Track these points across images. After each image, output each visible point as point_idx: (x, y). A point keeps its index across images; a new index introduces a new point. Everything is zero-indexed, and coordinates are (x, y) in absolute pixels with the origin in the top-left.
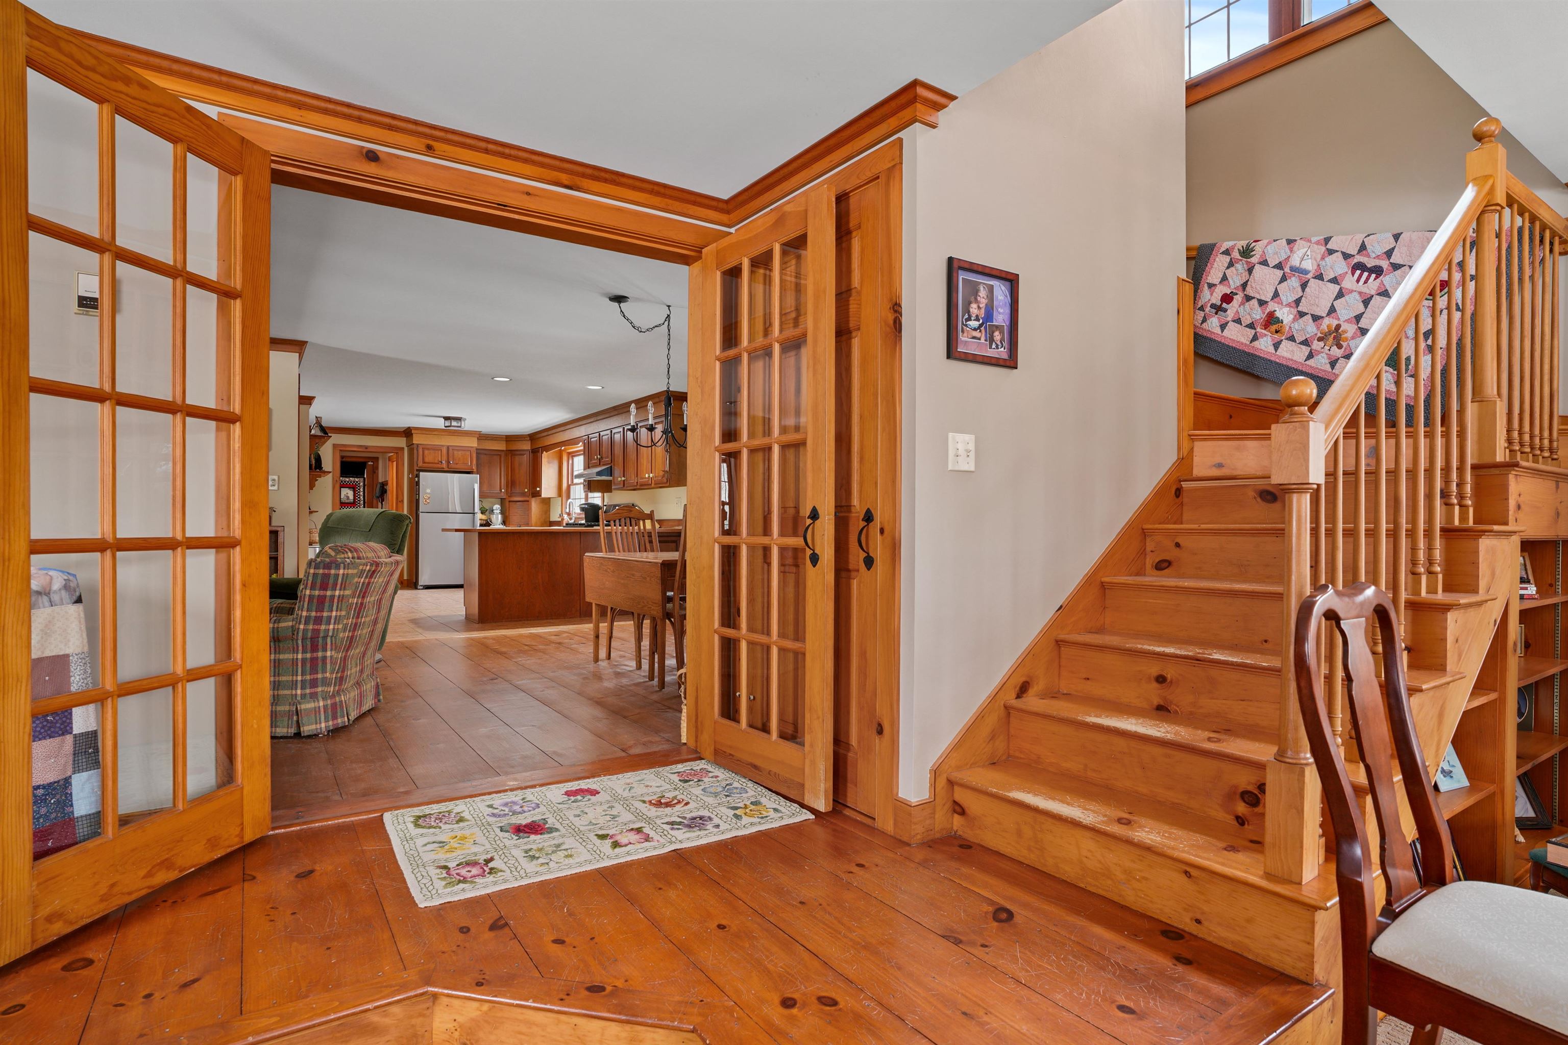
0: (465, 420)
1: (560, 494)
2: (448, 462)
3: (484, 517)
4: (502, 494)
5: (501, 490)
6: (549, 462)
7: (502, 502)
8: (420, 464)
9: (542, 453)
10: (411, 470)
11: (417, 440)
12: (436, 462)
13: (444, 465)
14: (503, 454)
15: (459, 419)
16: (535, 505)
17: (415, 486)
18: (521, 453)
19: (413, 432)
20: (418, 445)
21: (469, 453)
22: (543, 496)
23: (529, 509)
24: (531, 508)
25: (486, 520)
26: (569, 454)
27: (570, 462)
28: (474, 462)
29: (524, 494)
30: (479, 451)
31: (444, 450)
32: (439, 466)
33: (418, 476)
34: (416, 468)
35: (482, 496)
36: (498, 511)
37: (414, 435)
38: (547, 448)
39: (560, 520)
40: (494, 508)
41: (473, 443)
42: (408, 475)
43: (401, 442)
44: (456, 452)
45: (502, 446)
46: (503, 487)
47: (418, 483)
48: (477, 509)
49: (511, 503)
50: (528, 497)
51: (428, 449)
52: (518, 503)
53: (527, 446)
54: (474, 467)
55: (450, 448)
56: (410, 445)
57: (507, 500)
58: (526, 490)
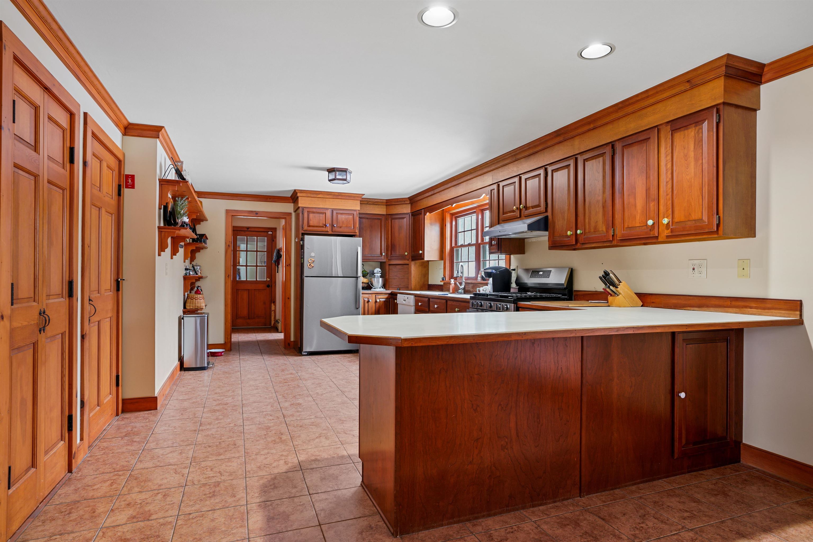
0: (350, 173)
1: (442, 257)
2: (333, 226)
3: (365, 280)
4: (383, 257)
5: (381, 254)
6: (431, 224)
7: (382, 265)
8: (306, 228)
9: (425, 214)
10: (297, 236)
11: (302, 203)
12: (321, 225)
13: (329, 229)
14: (383, 218)
15: (344, 171)
16: (414, 268)
17: (301, 248)
18: (401, 216)
19: (299, 195)
20: (303, 208)
21: (351, 217)
22: (426, 259)
23: (409, 273)
24: (411, 272)
25: (368, 283)
26: (452, 215)
27: (454, 223)
28: (358, 225)
29: (403, 257)
30: (361, 216)
31: (329, 213)
32: (323, 229)
33: (303, 240)
34: (301, 231)
35: (365, 260)
36: (379, 275)
37: (300, 198)
38: (431, 209)
39: (442, 283)
40: (375, 271)
41: (356, 206)
42: (295, 239)
43: (288, 208)
44: (339, 216)
45: (381, 210)
46: (383, 251)
47: (302, 247)
48: (360, 274)
49: (391, 267)
50: (408, 260)
51: (313, 212)
52: (398, 267)
53: (407, 209)
54: (357, 231)
55: (335, 212)
56: (296, 210)
57: (387, 264)
58: (406, 254)
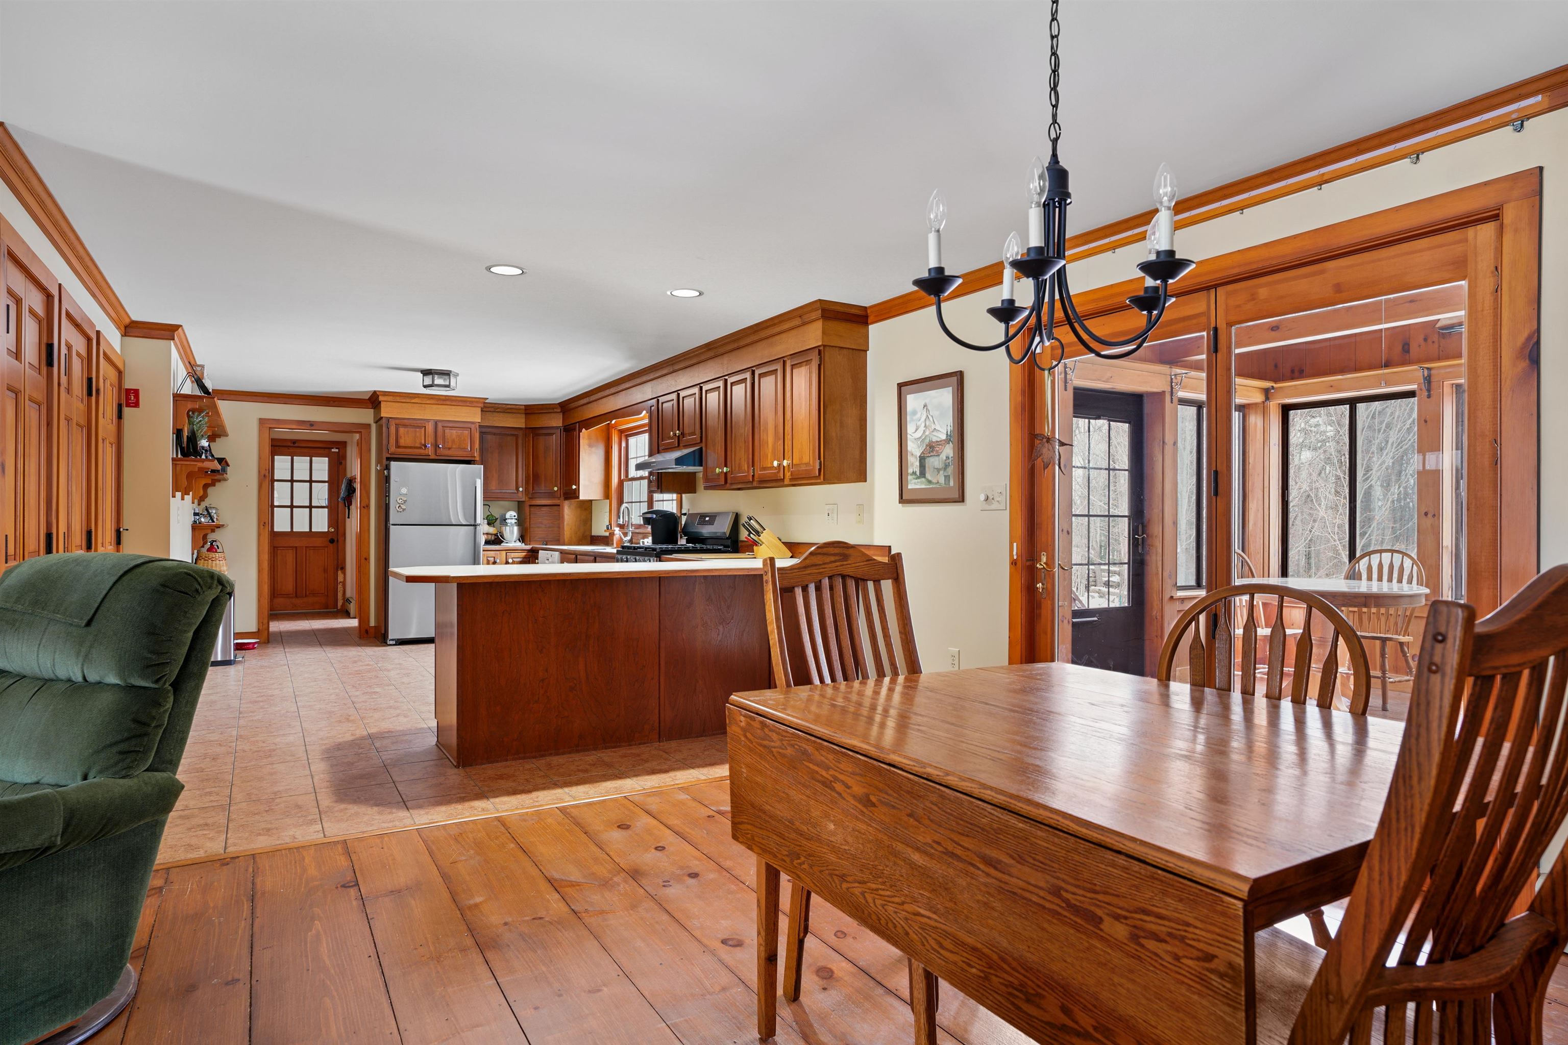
0: (456, 375)
1: (607, 495)
2: (436, 446)
3: (492, 530)
4: (520, 495)
5: (517, 489)
6: (590, 446)
7: (520, 507)
8: (393, 449)
9: (580, 431)
10: (379, 461)
11: (387, 411)
12: (418, 445)
13: (430, 451)
14: (520, 433)
15: (446, 374)
16: (568, 512)
17: (385, 481)
18: (546, 432)
19: (381, 398)
20: (388, 419)
21: (466, 432)
22: (582, 497)
23: (560, 517)
24: (563, 517)
25: (496, 535)
26: (621, 432)
27: (624, 445)
28: (477, 446)
29: (552, 495)
30: (484, 430)
31: (430, 428)
32: (422, 451)
33: (388, 468)
34: (385, 455)
35: (488, 497)
36: (514, 521)
37: (383, 404)
38: (588, 423)
39: (607, 534)
40: (508, 516)
41: (474, 416)
42: (377, 466)
43: (365, 416)
44: (447, 431)
45: (518, 422)
46: (520, 483)
47: (387, 479)
48: (479, 520)
49: (533, 509)
50: (559, 498)
51: (405, 426)
52: (544, 509)
53: (557, 421)
54: (477, 455)
55: (440, 425)
56: (378, 420)
57: (528, 504)
58: (556, 489)
